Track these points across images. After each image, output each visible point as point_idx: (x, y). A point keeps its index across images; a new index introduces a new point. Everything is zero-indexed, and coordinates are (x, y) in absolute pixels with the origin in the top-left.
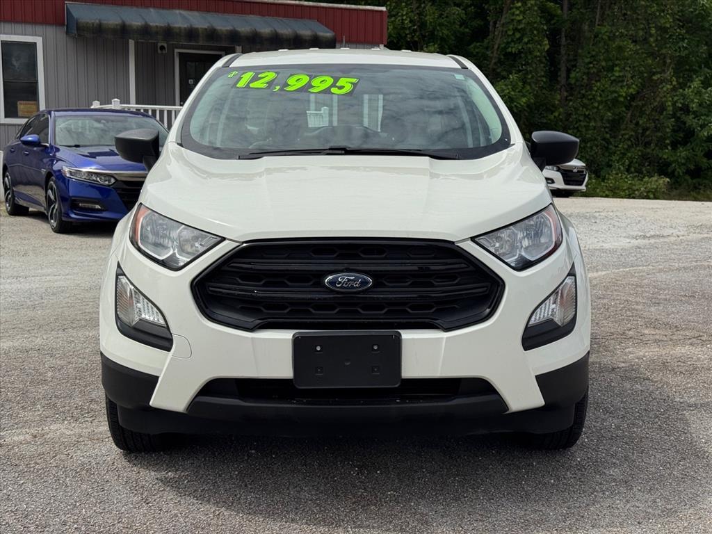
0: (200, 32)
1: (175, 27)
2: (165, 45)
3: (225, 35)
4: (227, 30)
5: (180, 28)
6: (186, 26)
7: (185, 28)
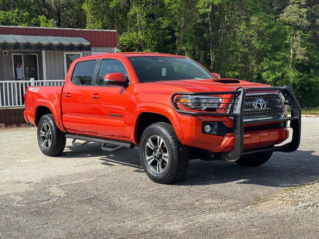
0: (21, 44)
1: (8, 43)
2: (7, 52)
3: (34, 45)
4: (35, 43)
5: (10, 43)
6: (13, 42)
7: (13, 43)
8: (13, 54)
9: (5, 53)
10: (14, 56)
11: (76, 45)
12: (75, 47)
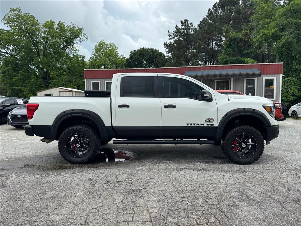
4: (225, 74)
8: (216, 80)
9: (212, 80)
10: (217, 81)
11: (251, 74)
12: (250, 75)
